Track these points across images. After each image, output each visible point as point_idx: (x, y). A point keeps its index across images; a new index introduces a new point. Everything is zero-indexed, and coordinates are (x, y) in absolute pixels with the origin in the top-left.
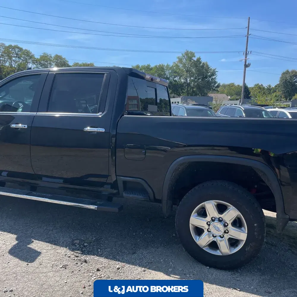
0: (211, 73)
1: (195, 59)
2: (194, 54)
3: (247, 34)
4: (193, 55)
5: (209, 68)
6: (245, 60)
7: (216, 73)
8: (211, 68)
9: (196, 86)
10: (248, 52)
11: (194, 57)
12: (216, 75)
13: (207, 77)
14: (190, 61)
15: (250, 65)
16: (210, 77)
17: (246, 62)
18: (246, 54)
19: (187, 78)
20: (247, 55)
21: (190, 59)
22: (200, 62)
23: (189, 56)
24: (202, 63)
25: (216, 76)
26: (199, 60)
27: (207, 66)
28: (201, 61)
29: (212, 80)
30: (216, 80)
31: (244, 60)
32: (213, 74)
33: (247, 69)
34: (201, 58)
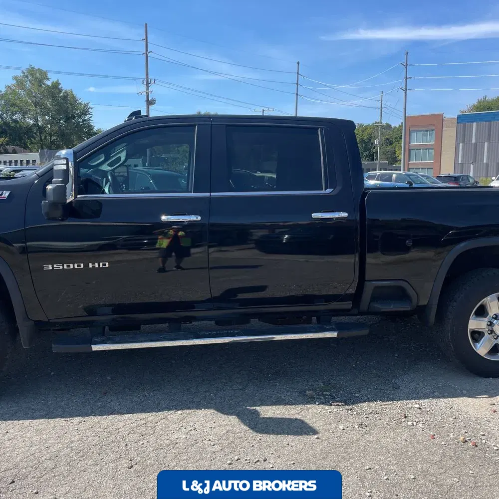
0: (81, 111)
1: (49, 83)
2: (46, 74)
3: (145, 51)
4: (44, 75)
5: (77, 100)
6: (147, 92)
7: (90, 110)
8: (80, 101)
9: (56, 133)
10: (149, 81)
11: (48, 79)
12: (89, 114)
13: (75, 117)
14: (41, 86)
15: (155, 101)
16: (80, 116)
17: (148, 96)
18: (147, 84)
19: (37, 117)
20: (149, 85)
21: (40, 82)
22: (59, 89)
23: (37, 76)
24: (63, 91)
25: (90, 116)
26: (56, 85)
27: (74, 97)
28: (61, 88)
29: (83, 122)
30: (92, 123)
31: (145, 94)
32: (85, 112)
33: (151, 107)
34: (60, 82)
